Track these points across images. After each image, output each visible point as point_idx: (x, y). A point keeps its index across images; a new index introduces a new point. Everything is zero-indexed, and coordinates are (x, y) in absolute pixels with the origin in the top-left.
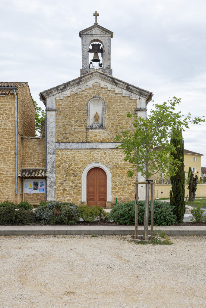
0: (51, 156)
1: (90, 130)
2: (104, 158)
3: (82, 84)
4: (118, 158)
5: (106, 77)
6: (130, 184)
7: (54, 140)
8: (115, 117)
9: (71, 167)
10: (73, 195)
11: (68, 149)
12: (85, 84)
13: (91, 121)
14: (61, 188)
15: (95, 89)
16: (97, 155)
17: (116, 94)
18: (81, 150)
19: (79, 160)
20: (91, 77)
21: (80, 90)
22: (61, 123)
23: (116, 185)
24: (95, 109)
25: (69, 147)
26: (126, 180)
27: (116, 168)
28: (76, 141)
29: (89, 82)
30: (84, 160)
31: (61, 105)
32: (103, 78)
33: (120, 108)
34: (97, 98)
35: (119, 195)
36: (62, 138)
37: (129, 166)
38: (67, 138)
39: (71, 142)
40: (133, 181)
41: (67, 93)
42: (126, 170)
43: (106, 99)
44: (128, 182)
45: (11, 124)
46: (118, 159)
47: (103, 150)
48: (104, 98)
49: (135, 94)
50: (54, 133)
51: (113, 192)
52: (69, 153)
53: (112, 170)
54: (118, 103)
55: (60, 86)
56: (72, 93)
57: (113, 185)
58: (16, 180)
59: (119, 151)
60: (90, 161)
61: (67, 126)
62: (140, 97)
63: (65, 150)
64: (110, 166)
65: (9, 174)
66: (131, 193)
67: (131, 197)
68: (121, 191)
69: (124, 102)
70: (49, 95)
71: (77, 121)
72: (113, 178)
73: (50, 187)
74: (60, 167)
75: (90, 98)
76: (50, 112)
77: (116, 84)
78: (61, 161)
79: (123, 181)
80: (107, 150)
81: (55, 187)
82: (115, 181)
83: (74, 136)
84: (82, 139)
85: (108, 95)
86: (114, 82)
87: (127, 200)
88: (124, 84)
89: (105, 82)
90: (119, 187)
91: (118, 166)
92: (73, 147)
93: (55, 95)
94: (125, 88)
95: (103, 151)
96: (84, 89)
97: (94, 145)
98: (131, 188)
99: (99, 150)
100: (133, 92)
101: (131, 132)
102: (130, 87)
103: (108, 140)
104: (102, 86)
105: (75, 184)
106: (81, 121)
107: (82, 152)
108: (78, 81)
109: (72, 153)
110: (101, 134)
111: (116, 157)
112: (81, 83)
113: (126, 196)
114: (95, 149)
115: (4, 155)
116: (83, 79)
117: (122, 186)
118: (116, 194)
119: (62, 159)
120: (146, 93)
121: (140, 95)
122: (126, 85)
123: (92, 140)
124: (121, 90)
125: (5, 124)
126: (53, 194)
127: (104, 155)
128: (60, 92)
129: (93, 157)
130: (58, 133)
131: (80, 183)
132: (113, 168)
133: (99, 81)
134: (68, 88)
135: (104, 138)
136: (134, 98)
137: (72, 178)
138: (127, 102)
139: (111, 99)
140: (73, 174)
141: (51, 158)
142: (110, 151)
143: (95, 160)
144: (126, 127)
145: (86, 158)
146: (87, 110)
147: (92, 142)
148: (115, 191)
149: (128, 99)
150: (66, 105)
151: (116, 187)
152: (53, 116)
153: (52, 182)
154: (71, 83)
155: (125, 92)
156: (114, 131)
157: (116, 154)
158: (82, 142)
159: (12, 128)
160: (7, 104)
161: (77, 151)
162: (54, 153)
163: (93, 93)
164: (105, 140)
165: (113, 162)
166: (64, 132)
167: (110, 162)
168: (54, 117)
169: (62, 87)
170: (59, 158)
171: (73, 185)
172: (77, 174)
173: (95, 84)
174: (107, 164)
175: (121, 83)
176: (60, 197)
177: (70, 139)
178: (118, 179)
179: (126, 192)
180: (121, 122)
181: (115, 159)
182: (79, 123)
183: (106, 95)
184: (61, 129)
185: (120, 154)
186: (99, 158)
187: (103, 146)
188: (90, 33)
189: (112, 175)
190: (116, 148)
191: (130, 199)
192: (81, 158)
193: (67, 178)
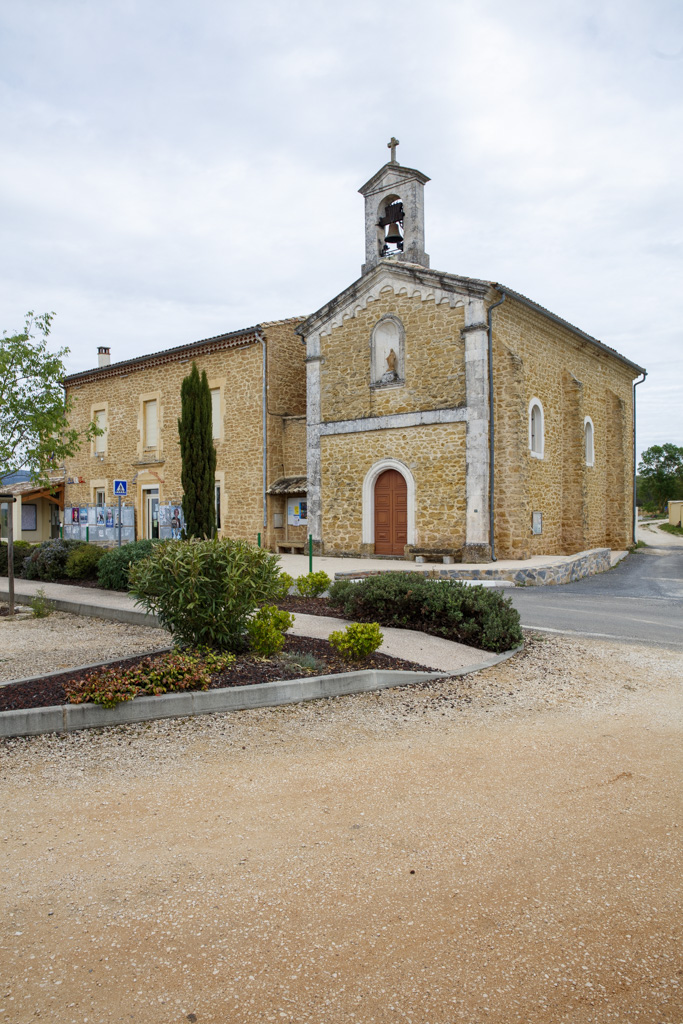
0: (313, 451)
1: (377, 391)
2: (402, 448)
3: (361, 296)
4: (429, 446)
5: (399, 270)
6: (453, 506)
7: (318, 420)
8: (423, 354)
9: (346, 472)
10: (350, 529)
11: (339, 434)
12: (367, 295)
13: (381, 369)
14: (330, 515)
15: (386, 301)
16: (390, 441)
17: (424, 302)
18: (361, 435)
19: (358, 455)
20: (374, 278)
21: (359, 309)
22: (328, 382)
23: (425, 508)
24: (386, 342)
25: (340, 431)
26: (445, 496)
27: (425, 468)
28: (354, 415)
29: (373, 289)
30: (367, 455)
31: (330, 346)
32: (395, 273)
33: (433, 333)
34: (388, 320)
35: (431, 531)
36: (332, 412)
37: (450, 462)
38: (340, 412)
39: (345, 419)
40: (459, 499)
41: (338, 320)
42: (445, 472)
43: (405, 318)
44: (448, 500)
45: (260, 397)
46: (430, 448)
47: (401, 430)
48: (402, 317)
50: (317, 405)
51: (419, 523)
52: (343, 442)
53: (418, 474)
54: (429, 323)
55: (323, 308)
56: (347, 318)
57: (420, 508)
58: (265, 501)
59: (430, 431)
60: (377, 456)
61: (338, 387)
62: (472, 299)
63: (336, 438)
64: (412, 465)
65: (256, 488)
66: (454, 526)
67: (455, 535)
68: (436, 522)
69: (440, 318)
70: (307, 330)
72: (420, 491)
73: (312, 512)
74: (328, 473)
75: (377, 320)
76: (312, 364)
77: (421, 281)
78: (329, 460)
79: (439, 498)
80: (408, 430)
81: (319, 513)
82: (423, 498)
83: (351, 406)
84: (363, 411)
85: (409, 309)
86: (415, 277)
87: (447, 542)
89: (401, 282)
90: (430, 511)
91: (428, 465)
92: (347, 430)
93: (319, 327)
94: (439, 286)
95: (399, 434)
96: (364, 305)
97: (382, 422)
98: (455, 515)
99: (393, 432)
100: (455, 292)
101: (455, 382)
102: (446, 280)
103: (409, 408)
104: (396, 292)
105: (352, 507)
106: (361, 374)
107: (364, 437)
108: (351, 290)
109: (347, 441)
110: (396, 396)
111: (425, 443)
112: (358, 295)
113: (446, 534)
114: (385, 429)
115: (250, 454)
116: (359, 285)
117: (436, 509)
118: (425, 527)
119: (331, 455)
120: (479, 287)
121: (469, 295)
122: (438, 279)
123: (381, 410)
124: (431, 291)
125: (250, 398)
126: (317, 526)
127: (402, 442)
128: (326, 322)
129: (382, 447)
130: (325, 405)
131: (360, 504)
132: (419, 469)
133: (390, 283)
134: (338, 309)
135: (402, 403)
136: (459, 304)
137: (347, 494)
138: (446, 316)
139: (415, 316)
140: (349, 484)
141: (313, 456)
142: (414, 431)
143: (386, 454)
144: (444, 373)
145: (370, 450)
146: (371, 348)
147: (380, 415)
148: (423, 521)
149: (448, 309)
150: (337, 345)
151: (425, 512)
152: (316, 370)
153: (314, 503)
154: (339, 299)
155: (439, 294)
156: (421, 386)
157: (425, 438)
158: (364, 418)
159: (259, 403)
160: (254, 360)
161: (354, 437)
162: (317, 446)
163: (383, 309)
164: (404, 409)
165: (420, 455)
166: (334, 400)
167: (413, 457)
168: (317, 373)
169: (326, 309)
170: (327, 454)
171: (350, 509)
172: (355, 485)
173: (385, 290)
174: (408, 461)
175: (428, 276)
176: (328, 533)
177: (343, 412)
178: (430, 493)
179: (445, 523)
180: (434, 362)
181: (424, 448)
182: (358, 377)
183: (405, 308)
184: (329, 395)
185: (434, 437)
186: (394, 447)
187: (399, 421)
188: (379, 186)
189: (417, 484)
190: (424, 425)
191: (453, 540)
192: (362, 452)
193: (340, 493)
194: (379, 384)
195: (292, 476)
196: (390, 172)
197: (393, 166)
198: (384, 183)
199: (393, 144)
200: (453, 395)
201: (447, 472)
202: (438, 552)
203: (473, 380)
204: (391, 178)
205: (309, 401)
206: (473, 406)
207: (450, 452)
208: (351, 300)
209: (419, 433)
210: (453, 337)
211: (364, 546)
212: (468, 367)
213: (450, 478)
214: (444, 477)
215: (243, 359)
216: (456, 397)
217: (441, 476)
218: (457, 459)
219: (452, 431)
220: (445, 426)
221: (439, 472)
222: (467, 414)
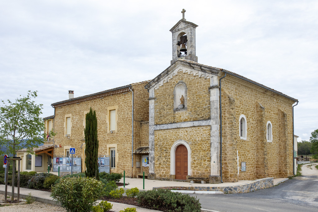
0: (151, 136)
1: (176, 112)
2: (186, 136)
3: (170, 73)
5: (184, 63)
6: (206, 160)
7: (153, 124)
8: (194, 98)
9: (164, 145)
10: (165, 169)
11: (161, 130)
12: (173, 73)
13: (178, 104)
14: (158, 163)
15: (180, 76)
16: (181, 133)
17: (195, 76)
18: (170, 130)
19: (169, 138)
20: (175, 66)
21: (169, 78)
22: (158, 108)
23: (195, 161)
24: (180, 92)
25: (162, 128)
26: (202, 156)
27: (195, 144)
28: (167, 122)
29: (175, 71)
30: (172, 138)
31: (158, 94)
32: (183, 64)
33: (198, 89)
34: (181, 83)
35: (197, 170)
36: (159, 121)
37: (204, 142)
39: (164, 124)
40: (208, 157)
41: (161, 83)
42: (202, 146)
43: (187, 83)
44: (204, 157)
45: (131, 114)
46: (197, 136)
47: (185, 128)
48: (186, 82)
49: (208, 73)
50: (153, 118)
51: (192, 166)
52: (163, 133)
53: (192, 147)
54: (196, 85)
55: (155, 78)
56: (165, 82)
57: (193, 161)
58: (132, 157)
59: (197, 129)
60: (176, 139)
61: (161, 110)
62: (213, 75)
63: (160, 131)
64: (190, 143)
65: (129, 151)
66: (206, 168)
67: (206, 172)
68: (199, 166)
69: (201, 83)
70: (149, 87)
71: (168, 105)
72: (193, 154)
73: (151, 161)
74: (157, 145)
75: (176, 83)
76: (151, 101)
77: (193, 68)
78: (158, 140)
79: (200, 157)
80: (188, 128)
81: (153, 162)
82: (194, 156)
83: (166, 118)
84: (171, 120)
85: (189, 79)
86: (191, 66)
87: (203, 175)
88: (197, 66)
89: (186, 68)
90: (197, 162)
91: (196, 143)
92: (165, 128)
93: (154, 86)
94: (200, 70)
95: (185, 130)
96: (172, 77)
97: (178, 125)
98: (206, 163)
99: (182, 129)
100: (206, 72)
101: (206, 109)
102: (202, 68)
103: (189, 119)
104: (184, 72)
105: (166, 160)
106: (170, 105)
107: (171, 131)
108: (166, 71)
109: (165, 133)
110: (184, 114)
111: (195, 134)
112: (169, 73)
113: (203, 171)
114: (179, 128)
115: (127, 137)
116: (169, 69)
117: (199, 161)
118: (195, 168)
119: (158, 138)
120: (215, 71)
121: (212, 74)
122: (199, 67)
123: (178, 120)
124: (197, 72)
125: (127, 114)
126: (153, 167)
127: (186, 133)
128: (157, 84)
129: (178, 135)
130: (156, 118)
131: (170, 159)
132: (192, 145)
133: (181, 68)
134: (161, 79)
135: (186, 117)
136: (208, 77)
137: (165, 154)
138: (203, 82)
139: (191, 82)
140: (165, 150)
141: (151, 138)
142: (191, 129)
143: (180, 138)
144: (202, 106)
145: (174, 136)
146: (174, 95)
147: (178, 122)
148: (194, 166)
149: (204, 79)
150: (161, 93)
151: (195, 162)
152: (153, 103)
153: (152, 158)
154: (162, 75)
155: (200, 73)
156: (193, 111)
157: (195, 132)
158: (171, 123)
159: (131, 116)
160: (129, 98)
161: (167, 131)
162: (153, 134)
163: (179, 79)
164: (187, 120)
165: (193, 139)
166: (160, 116)
167: (190, 139)
168: (153, 104)
169: (157, 79)
170: (157, 137)
172: (168, 151)
173: (180, 71)
174: (188, 141)
175: (196, 66)
176: (157, 170)
177: (163, 121)
178: (196, 154)
179: (202, 167)
180: (199, 101)
181: (194, 136)
182: (169, 106)
183: (187, 79)
184: (158, 113)
185: (198, 132)
186: (183, 136)
187: (185, 125)
188: (178, 29)
189: (192, 151)
190: (194, 126)
191: (206, 174)
192: (170, 137)
193: (162, 154)
194: (177, 109)
195: (144, 146)
196: (182, 23)
197: (183, 21)
198: (180, 27)
199: (184, 11)
200: (205, 115)
201: (203, 146)
202: (199, 179)
203: (213, 109)
204: (182, 25)
205: (150, 116)
206: (213, 119)
207: (205, 138)
208: (166, 75)
209: (192, 130)
210: (206, 91)
211: (171, 176)
212: (211, 103)
213: (204, 149)
214: (202, 148)
215: (125, 98)
216: (207, 115)
217: (201, 148)
218: (207, 141)
219: (205, 129)
220: (202, 127)
221: (200, 146)
222: (211, 122)
